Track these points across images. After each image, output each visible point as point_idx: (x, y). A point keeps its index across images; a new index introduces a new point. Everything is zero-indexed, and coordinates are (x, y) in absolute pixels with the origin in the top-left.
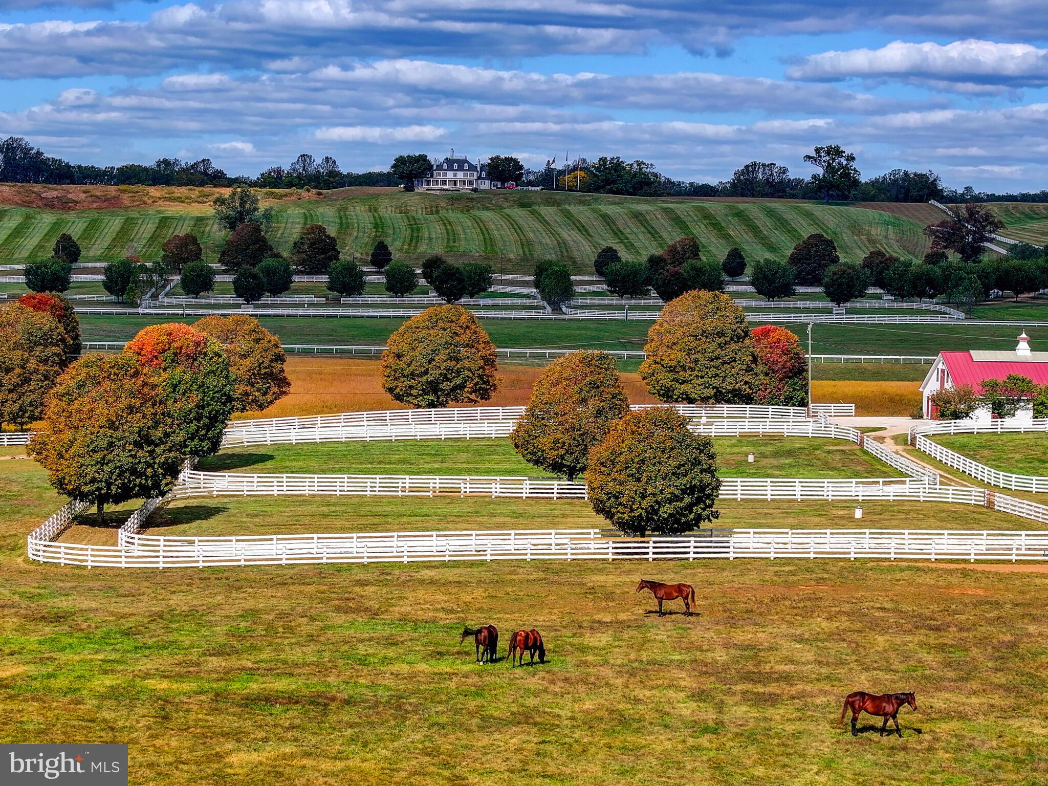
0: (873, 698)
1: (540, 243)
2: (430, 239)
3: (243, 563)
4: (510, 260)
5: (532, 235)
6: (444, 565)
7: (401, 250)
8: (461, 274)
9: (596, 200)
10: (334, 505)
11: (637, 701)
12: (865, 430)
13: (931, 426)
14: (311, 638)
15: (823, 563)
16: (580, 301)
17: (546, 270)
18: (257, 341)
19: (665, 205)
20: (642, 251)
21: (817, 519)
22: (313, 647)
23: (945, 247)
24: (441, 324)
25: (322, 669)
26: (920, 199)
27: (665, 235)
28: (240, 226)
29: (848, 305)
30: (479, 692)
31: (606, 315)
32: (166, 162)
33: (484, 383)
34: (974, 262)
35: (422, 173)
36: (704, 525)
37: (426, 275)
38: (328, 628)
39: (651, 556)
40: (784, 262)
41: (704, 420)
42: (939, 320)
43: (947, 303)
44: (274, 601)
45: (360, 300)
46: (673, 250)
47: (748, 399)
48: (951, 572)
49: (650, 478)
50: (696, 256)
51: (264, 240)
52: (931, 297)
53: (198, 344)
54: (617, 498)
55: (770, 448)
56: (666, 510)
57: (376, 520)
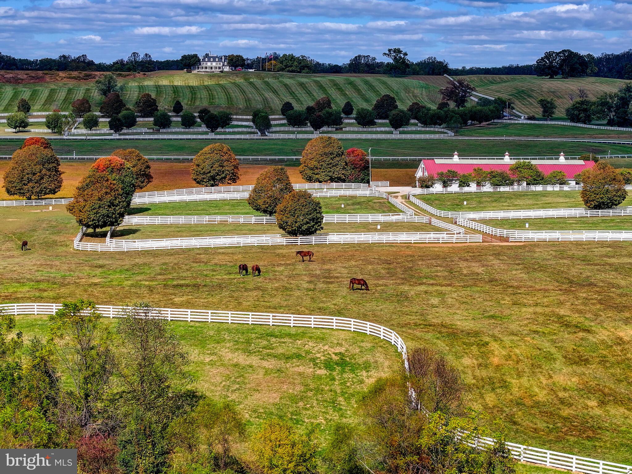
0: (358, 280)
1: (255, 99)
2: (201, 98)
3: (155, 249)
4: (240, 109)
5: (250, 95)
6: (226, 248)
7: (187, 104)
8: (217, 117)
9: (281, 76)
10: (181, 228)
11: (291, 284)
12: (390, 193)
13: (418, 191)
14: (188, 270)
15: (359, 245)
16: (274, 129)
17: (258, 115)
18: (139, 160)
19: (315, 79)
20: (304, 103)
21: (363, 230)
22: (188, 273)
23: (448, 100)
24: (215, 152)
25: (195, 278)
26: (440, 74)
27: (315, 94)
28: (109, 95)
29: (401, 129)
30: (244, 283)
31: (286, 136)
32: (64, 56)
33: (234, 176)
34: (462, 107)
35: (195, 63)
36: (318, 232)
37: (200, 117)
38: (191, 267)
39: (299, 243)
40: (370, 108)
41: (325, 190)
42: (442, 136)
43: (447, 128)
44: (171, 260)
45: (169, 130)
46: (318, 103)
47: (344, 181)
48: (403, 247)
49: (298, 216)
50: (329, 106)
51: (121, 101)
52: (440, 125)
53: (121, 165)
54: (287, 223)
55: (351, 202)
56: (305, 227)
57: (198, 233)
